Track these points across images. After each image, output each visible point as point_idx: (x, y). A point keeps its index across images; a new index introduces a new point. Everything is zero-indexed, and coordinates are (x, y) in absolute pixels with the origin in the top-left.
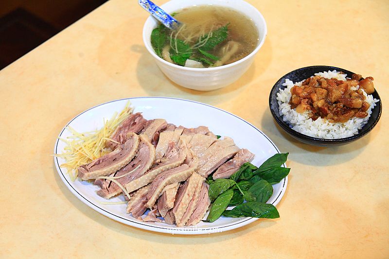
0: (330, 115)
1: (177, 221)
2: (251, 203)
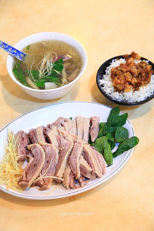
0: (143, 82)
1: (99, 175)
2: (124, 142)
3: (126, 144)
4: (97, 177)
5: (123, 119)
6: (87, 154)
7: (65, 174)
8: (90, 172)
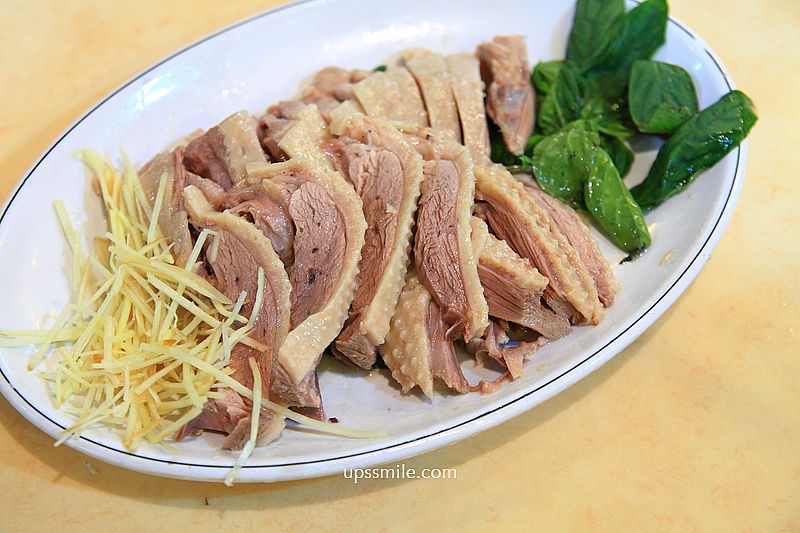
2: (686, 126)
3: (701, 133)
4: (577, 318)
5: (648, 28)
6: (500, 209)
7: (398, 321)
8: (537, 295)
